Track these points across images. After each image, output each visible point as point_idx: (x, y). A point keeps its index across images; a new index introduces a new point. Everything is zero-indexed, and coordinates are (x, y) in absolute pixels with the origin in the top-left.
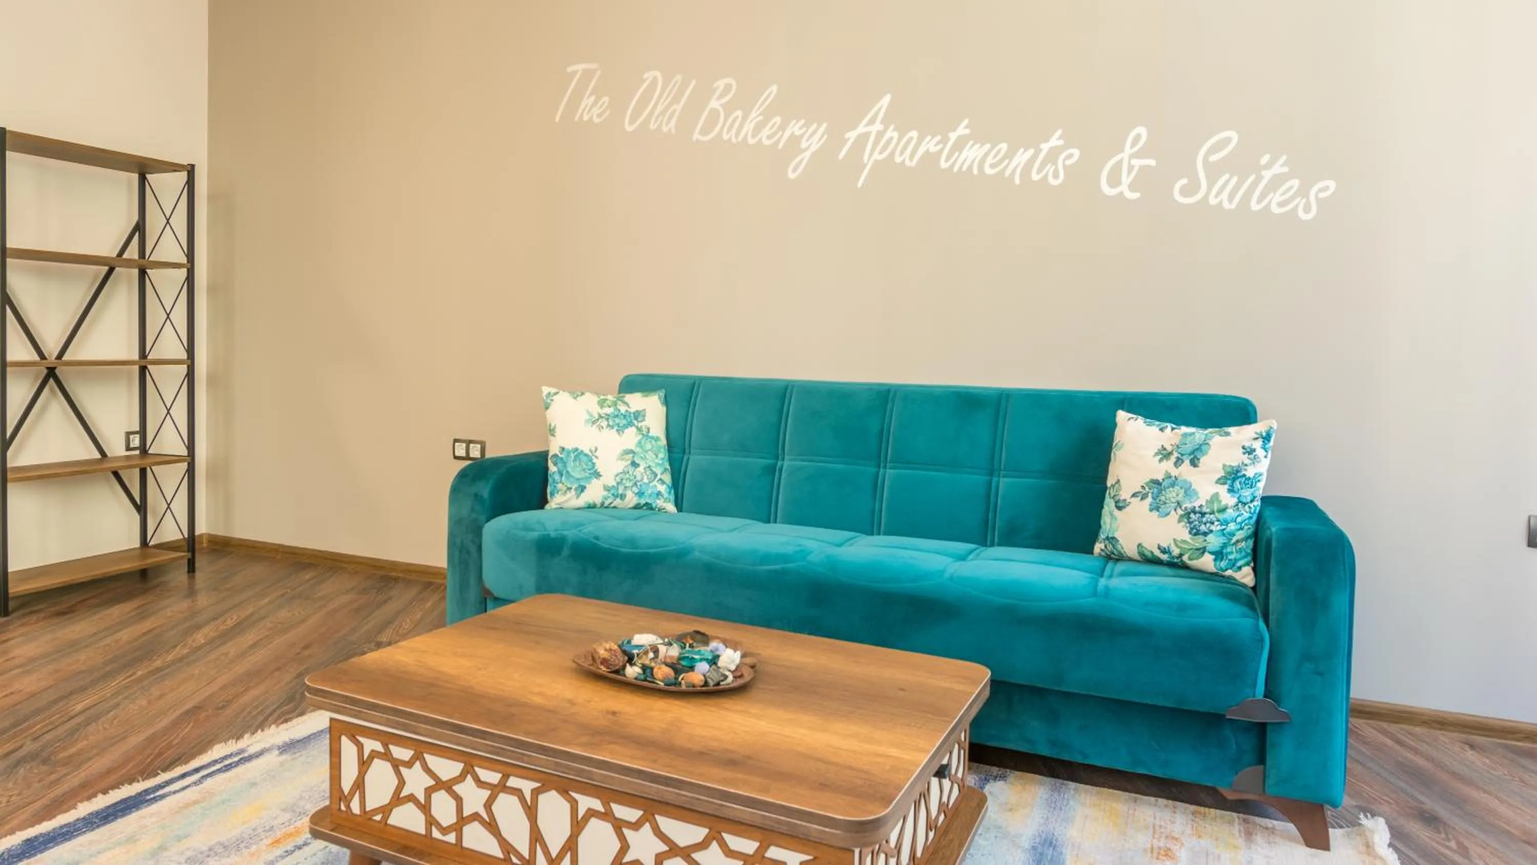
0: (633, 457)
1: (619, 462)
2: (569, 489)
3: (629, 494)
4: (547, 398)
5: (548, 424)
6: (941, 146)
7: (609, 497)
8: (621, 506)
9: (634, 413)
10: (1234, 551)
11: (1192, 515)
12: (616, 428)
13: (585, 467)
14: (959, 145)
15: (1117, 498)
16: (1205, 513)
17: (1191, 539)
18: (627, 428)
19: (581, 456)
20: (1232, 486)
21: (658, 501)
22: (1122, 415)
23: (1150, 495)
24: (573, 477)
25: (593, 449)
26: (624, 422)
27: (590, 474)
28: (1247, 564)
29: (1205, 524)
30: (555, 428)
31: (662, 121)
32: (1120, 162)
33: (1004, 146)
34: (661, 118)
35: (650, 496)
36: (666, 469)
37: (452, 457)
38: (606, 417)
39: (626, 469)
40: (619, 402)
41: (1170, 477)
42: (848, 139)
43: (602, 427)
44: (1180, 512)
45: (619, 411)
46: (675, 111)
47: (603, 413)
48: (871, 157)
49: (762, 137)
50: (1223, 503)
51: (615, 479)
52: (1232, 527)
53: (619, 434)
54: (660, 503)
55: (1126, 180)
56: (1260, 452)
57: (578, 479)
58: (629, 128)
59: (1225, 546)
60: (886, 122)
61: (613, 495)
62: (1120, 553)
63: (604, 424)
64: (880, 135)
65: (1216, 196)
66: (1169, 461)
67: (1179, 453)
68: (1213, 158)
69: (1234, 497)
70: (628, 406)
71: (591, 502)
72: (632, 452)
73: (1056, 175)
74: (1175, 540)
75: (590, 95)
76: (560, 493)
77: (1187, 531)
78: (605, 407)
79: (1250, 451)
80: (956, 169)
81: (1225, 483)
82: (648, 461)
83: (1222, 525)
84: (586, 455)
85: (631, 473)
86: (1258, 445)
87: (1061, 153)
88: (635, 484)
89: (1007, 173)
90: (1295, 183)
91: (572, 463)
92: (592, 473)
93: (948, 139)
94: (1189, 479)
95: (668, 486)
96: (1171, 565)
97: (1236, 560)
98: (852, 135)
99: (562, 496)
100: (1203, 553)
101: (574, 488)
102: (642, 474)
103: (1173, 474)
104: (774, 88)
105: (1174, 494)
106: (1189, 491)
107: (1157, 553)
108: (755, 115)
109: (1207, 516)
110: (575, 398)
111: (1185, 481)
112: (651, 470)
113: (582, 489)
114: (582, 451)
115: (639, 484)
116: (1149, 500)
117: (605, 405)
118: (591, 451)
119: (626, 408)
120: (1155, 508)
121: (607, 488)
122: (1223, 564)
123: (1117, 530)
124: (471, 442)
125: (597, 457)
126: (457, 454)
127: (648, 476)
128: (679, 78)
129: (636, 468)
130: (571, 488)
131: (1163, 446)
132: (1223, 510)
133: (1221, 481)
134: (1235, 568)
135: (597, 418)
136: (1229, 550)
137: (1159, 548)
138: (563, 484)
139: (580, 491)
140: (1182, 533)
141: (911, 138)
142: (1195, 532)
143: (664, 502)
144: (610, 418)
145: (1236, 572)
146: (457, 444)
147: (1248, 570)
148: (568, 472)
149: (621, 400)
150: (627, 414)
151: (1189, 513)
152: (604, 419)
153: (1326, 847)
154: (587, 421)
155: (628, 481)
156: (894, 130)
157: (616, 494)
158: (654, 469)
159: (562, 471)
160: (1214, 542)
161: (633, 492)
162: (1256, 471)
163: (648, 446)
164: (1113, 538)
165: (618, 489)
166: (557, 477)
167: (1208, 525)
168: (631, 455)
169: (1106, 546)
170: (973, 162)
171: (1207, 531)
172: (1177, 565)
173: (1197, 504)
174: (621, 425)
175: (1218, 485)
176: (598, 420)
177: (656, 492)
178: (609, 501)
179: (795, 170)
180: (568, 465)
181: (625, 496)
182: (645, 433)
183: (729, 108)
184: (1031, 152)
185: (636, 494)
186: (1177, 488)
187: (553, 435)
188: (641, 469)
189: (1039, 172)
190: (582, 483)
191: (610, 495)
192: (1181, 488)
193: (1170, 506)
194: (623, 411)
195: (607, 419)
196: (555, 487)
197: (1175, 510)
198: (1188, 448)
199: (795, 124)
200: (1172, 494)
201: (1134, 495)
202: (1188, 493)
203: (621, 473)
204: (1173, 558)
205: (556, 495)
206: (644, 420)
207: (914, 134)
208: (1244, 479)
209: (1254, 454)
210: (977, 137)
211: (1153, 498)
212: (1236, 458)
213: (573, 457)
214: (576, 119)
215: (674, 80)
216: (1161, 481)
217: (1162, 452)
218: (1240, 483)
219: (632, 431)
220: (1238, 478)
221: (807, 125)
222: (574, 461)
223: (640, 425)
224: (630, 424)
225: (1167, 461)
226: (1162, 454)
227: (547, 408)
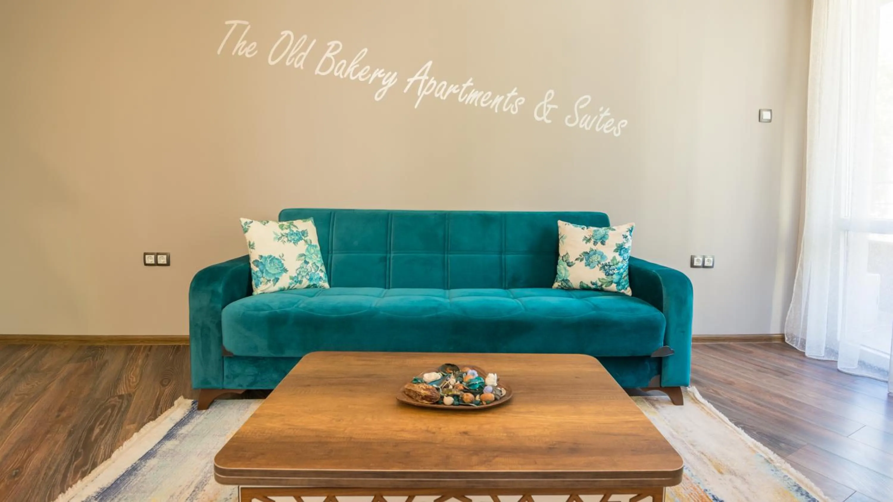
0: (305, 258)
1: (297, 262)
2: (269, 281)
3: (305, 280)
4: (245, 225)
5: (248, 241)
6: (458, 90)
7: (293, 283)
8: (300, 287)
9: (301, 232)
10: (624, 281)
11: (606, 267)
12: (293, 241)
13: (277, 266)
14: (468, 90)
15: (568, 261)
16: (611, 266)
17: (606, 277)
18: (299, 241)
19: (275, 260)
20: (620, 253)
21: (320, 282)
22: (560, 223)
23: (584, 259)
24: (270, 273)
25: (281, 255)
26: (297, 238)
27: (281, 270)
28: (628, 287)
29: (611, 270)
30: (254, 244)
31: (294, 61)
32: (542, 106)
33: (490, 93)
34: (293, 59)
35: (316, 280)
36: (322, 263)
37: (143, 264)
38: (286, 235)
39: (302, 266)
40: (291, 226)
41: (593, 250)
42: (409, 82)
43: (285, 242)
44: (600, 266)
45: (293, 231)
46: (302, 56)
47: (284, 233)
48: (422, 93)
49: (358, 77)
50: (618, 260)
51: (296, 272)
52: (622, 270)
53: (295, 245)
54: (321, 283)
55: (545, 114)
56: (629, 237)
57: (274, 274)
58: (272, 63)
59: (620, 279)
60: (430, 75)
61: (295, 281)
62: (570, 287)
63: (286, 239)
64: (427, 82)
65: (582, 124)
66: (590, 243)
67: (594, 239)
68: (581, 107)
69: (622, 257)
70: (297, 228)
71: (282, 287)
72: (304, 255)
73: (514, 109)
74: (599, 279)
75: (243, 40)
76: (263, 283)
77: (604, 274)
78: (283, 229)
79: (626, 237)
80: (467, 102)
81: (617, 252)
82: (313, 260)
83: (618, 270)
84: (277, 259)
85: (305, 267)
86: (628, 234)
87: (516, 99)
88: (308, 274)
89: (492, 107)
90: (612, 120)
91: (269, 265)
92: (282, 270)
93: (462, 87)
94: (602, 251)
95: (325, 273)
96: (596, 290)
97: (625, 285)
98: (411, 80)
99: (264, 286)
100: (612, 283)
101: (272, 280)
102: (311, 268)
103: (594, 249)
104: (366, 50)
105: (596, 258)
106: (602, 256)
107: (590, 285)
108: (354, 64)
109: (612, 267)
110: (264, 225)
111: (600, 252)
112: (316, 265)
113: (277, 280)
114: (274, 257)
115: (309, 273)
116: (584, 261)
117: (283, 228)
118: (280, 256)
119: (297, 229)
120: (588, 265)
121: (292, 278)
122: (620, 287)
123: (569, 276)
124: (158, 254)
125: (284, 260)
126: (147, 262)
127: (314, 268)
128: (305, 37)
129: (307, 264)
130: (270, 280)
131: (585, 236)
132: (617, 264)
133: (616, 251)
134: (625, 289)
135: (280, 236)
136: (622, 281)
137: (591, 283)
138: (264, 278)
139: (276, 281)
140: (602, 275)
141: (443, 85)
142: (608, 274)
143: (324, 282)
144: (289, 235)
145: (625, 290)
146: (147, 256)
147: (629, 289)
148: (267, 270)
149: (292, 225)
150: (298, 233)
151: (604, 266)
152: (285, 237)
153: (681, 403)
154: (275, 238)
155: (304, 272)
156: (434, 80)
157: (297, 281)
158: (317, 264)
159: (263, 270)
160: (616, 278)
161: (307, 279)
162: (628, 245)
163: (312, 251)
164: (567, 280)
165: (298, 278)
166: (259, 274)
167: (613, 271)
168: (303, 257)
169: (562, 284)
170: (475, 99)
171: (612, 273)
172: (599, 290)
173: (607, 262)
174: (295, 239)
175: (615, 253)
176: (281, 237)
177: (319, 277)
178: (293, 285)
179: (379, 96)
180: (266, 266)
181: (302, 281)
182: (309, 243)
183: (338, 58)
184: (503, 97)
185: (308, 280)
186: (597, 255)
187: (252, 248)
188: (310, 265)
189: (506, 107)
190: (277, 277)
191: (293, 282)
192: (599, 255)
193: (595, 263)
194: (295, 231)
195: (287, 237)
196: (259, 280)
197: (598, 265)
198: (598, 237)
199: (378, 72)
200: (595, 258)
201: (577, 259)
202: (602, 257)
203: (299, 268)
204: (598, 287)
205: (260, 285)
206: (307, 236)
207: (445, 83)
208: (624, 249)
209: (627, 238)
210: (477, 87)
211: (586, 260)
212: (621, 240)
213: (269, 262)
214: (233, 54)
215: (302, 39)
216: (589, 252)
217: (586, 239)
218: (623, 251)
219: (302, 242)
220: (622, 249)
221: (386, 72)
222: (270, 263)
223: (306, 239)
224: (301, 239)
225: (589, 243)
226: (586, 240)
227: (246, 231)
